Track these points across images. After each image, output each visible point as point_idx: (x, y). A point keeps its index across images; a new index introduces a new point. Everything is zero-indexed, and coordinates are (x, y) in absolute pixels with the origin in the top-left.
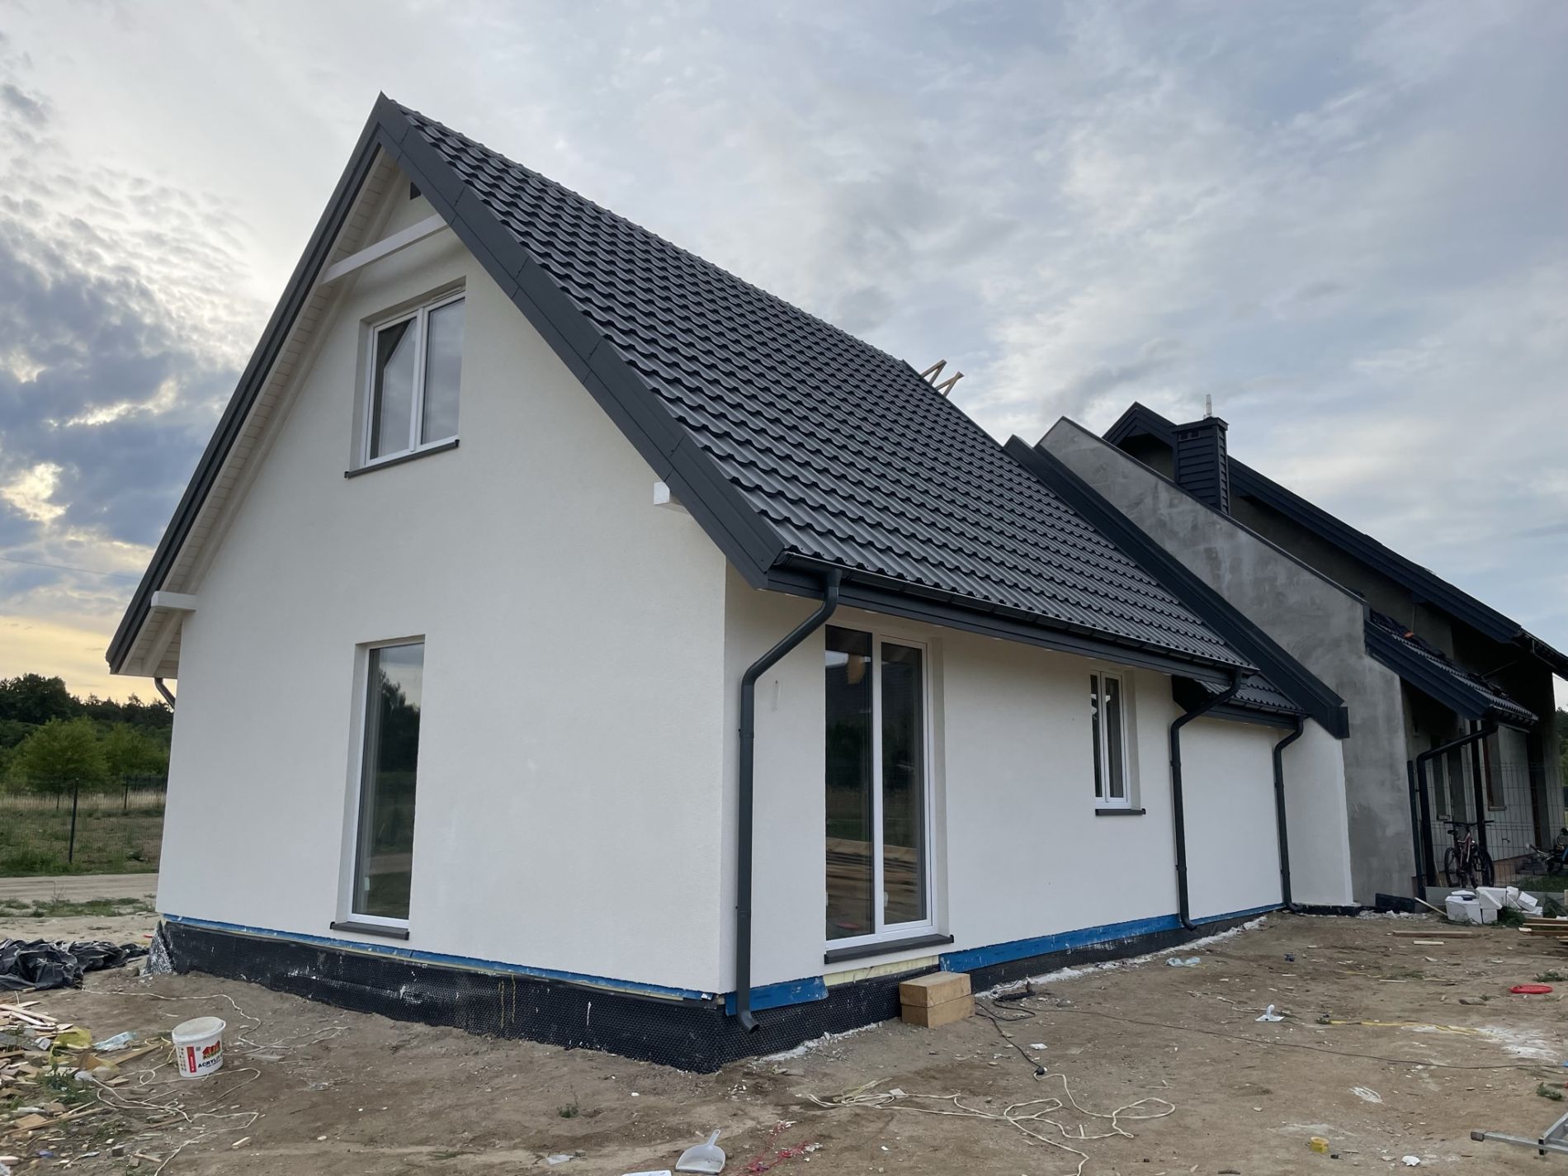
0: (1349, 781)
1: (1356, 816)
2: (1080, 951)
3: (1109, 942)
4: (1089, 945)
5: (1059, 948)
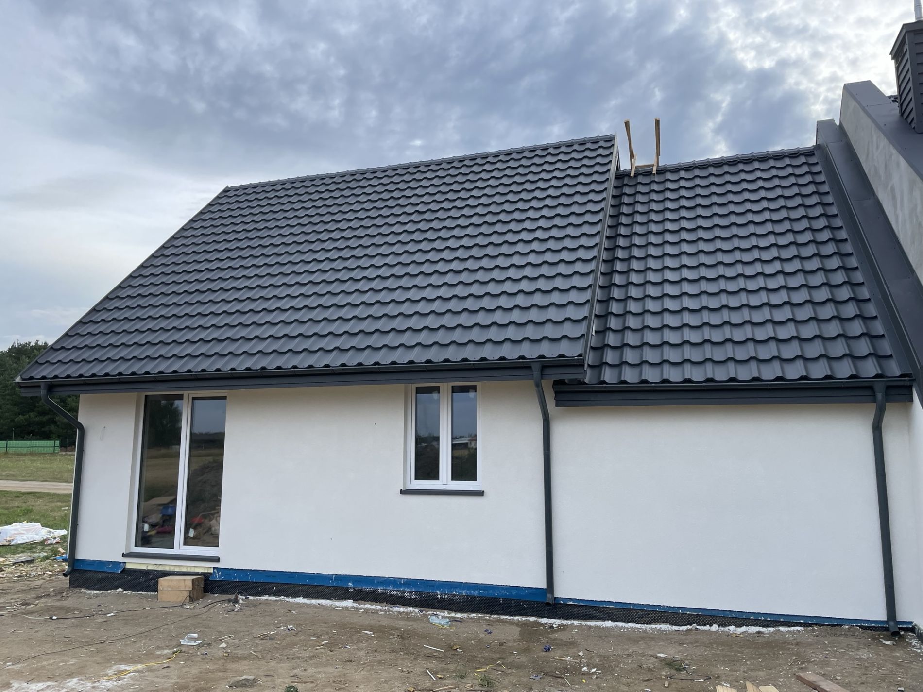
2: (366, 592)
3: (411, 592)
4: (380, 589)
5: (340, 584)
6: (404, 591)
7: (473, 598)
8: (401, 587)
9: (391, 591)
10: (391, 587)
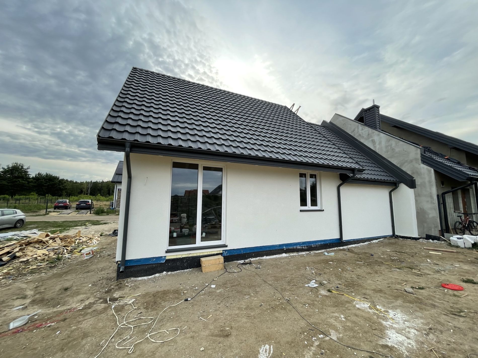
0: (416, 201)
1: (419, 211)
2: (290, 249)
3: (305, 246)
4: (295, 247)
5: (281, 248)
6: (302, 247)
7: (322, 244)
8: (301, 245)
9: (299, 247)
10: (298, 246)
